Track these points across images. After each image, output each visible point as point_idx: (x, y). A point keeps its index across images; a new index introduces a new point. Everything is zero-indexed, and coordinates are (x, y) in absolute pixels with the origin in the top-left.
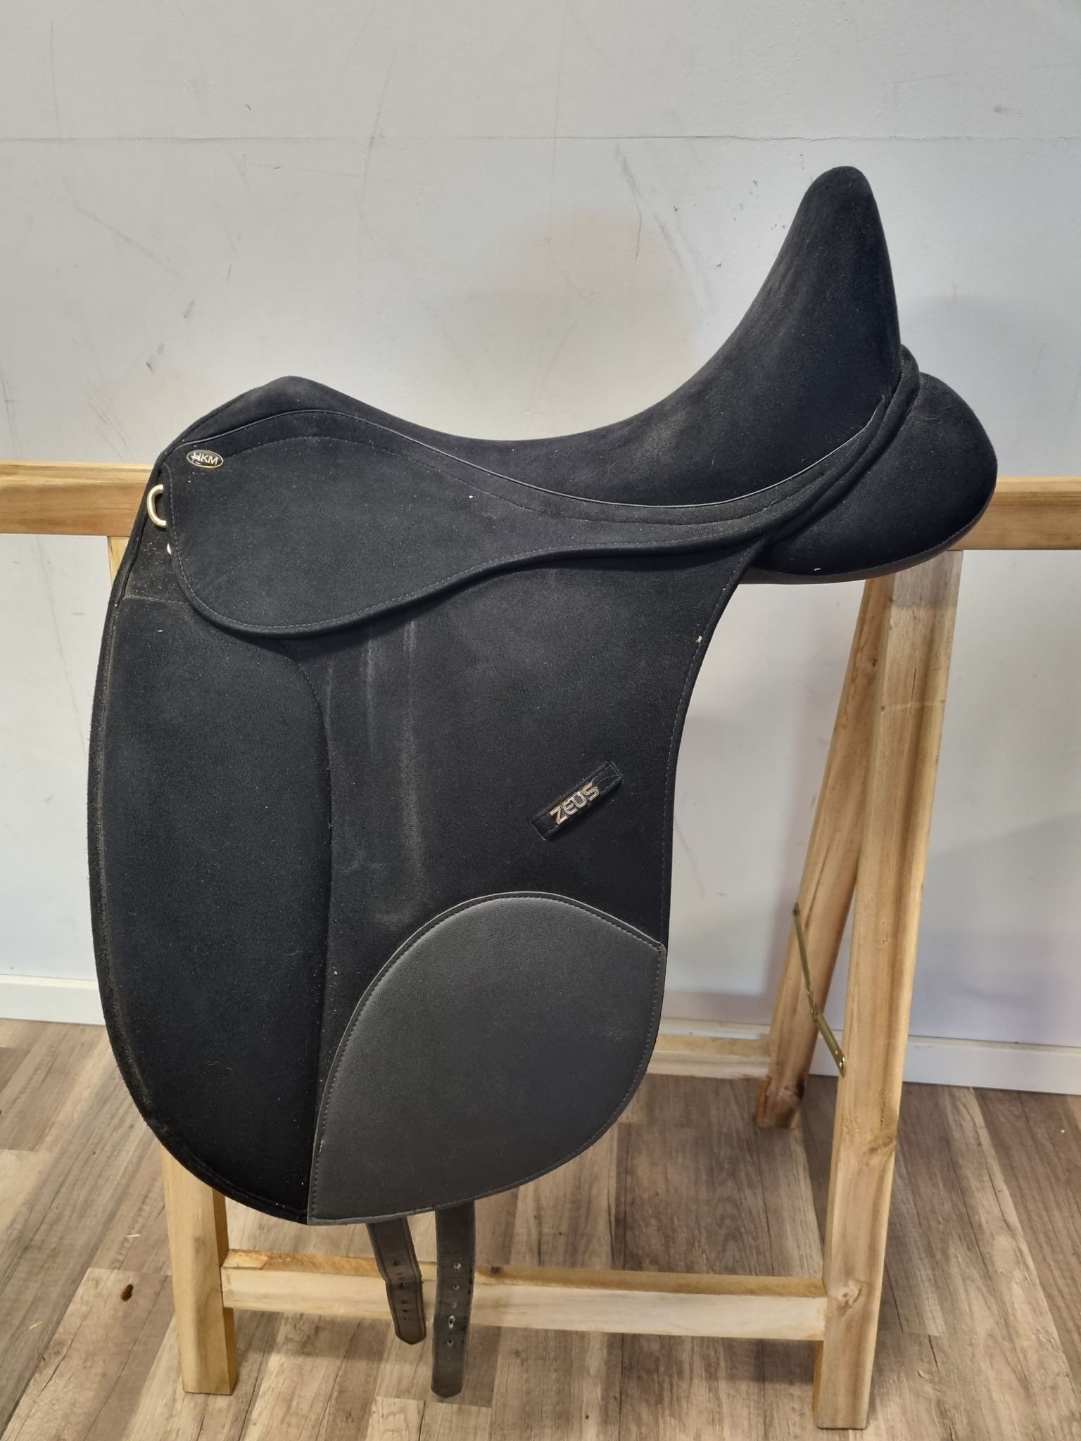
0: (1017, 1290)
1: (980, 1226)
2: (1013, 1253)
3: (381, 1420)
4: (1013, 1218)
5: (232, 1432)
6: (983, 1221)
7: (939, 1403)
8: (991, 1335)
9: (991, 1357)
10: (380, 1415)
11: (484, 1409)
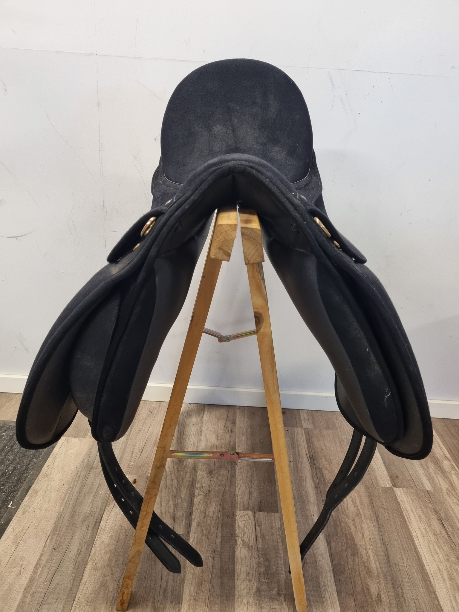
0: (454, 476)
1: (437, 458)
2: (450, 466)
3: (240, 518)
4: (448, 456)
5: (186, 522)
6: (438, 456)
7: (434, 509)
8: (448, 489)
9: (449, 496)
10: (239, 516)
11: (276, 514)
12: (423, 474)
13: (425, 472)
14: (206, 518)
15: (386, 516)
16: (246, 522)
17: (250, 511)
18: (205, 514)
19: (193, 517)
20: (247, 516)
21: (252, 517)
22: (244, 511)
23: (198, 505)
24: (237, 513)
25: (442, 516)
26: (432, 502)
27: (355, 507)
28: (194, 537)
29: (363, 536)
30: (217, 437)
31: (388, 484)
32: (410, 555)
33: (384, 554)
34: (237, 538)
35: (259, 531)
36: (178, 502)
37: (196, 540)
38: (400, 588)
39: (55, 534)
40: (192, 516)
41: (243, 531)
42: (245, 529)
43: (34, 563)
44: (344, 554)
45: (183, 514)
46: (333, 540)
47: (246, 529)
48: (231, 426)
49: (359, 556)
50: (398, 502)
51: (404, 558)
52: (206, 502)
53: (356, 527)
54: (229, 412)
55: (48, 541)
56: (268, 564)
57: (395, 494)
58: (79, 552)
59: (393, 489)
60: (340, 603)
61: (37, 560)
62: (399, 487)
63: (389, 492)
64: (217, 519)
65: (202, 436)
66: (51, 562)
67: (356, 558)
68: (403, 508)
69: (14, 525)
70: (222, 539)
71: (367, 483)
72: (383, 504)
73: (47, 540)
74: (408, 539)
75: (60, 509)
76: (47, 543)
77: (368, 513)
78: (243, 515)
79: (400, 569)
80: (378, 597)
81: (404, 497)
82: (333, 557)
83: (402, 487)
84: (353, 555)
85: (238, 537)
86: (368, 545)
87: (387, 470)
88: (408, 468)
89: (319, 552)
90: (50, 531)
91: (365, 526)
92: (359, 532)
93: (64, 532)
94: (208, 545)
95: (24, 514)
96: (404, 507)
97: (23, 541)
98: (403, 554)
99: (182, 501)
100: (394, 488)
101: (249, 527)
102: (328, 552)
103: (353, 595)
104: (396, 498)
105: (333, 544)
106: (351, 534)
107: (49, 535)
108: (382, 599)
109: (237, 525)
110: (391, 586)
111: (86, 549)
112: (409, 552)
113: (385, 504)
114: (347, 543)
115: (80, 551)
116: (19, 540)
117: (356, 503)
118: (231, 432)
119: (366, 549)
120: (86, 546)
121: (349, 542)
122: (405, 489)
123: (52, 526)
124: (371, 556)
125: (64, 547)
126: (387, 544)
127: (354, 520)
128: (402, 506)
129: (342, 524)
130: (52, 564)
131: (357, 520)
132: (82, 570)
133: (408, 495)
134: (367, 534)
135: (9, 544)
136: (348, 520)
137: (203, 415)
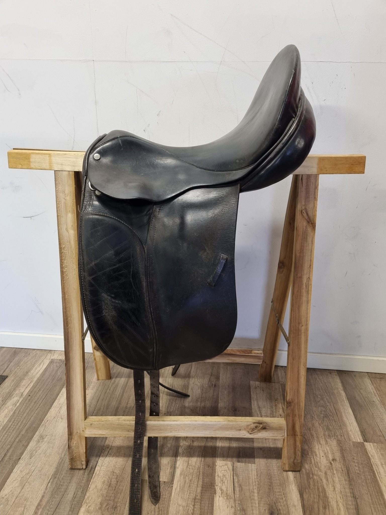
3: (220, 467)
5: (171, 471)
10: (219, 466)
11: (253, 465)
14: (189, 466)
15: (357, 470)
16: (225, 471)
17: (229, 461)
18: (188, 463)
19: (177, 465)
20: (226, 467)
21: (231, 468)
22: (224, 462)
23: (182, 455)
24: (217, 463)
27: (327, 460)
28: (177, 485)
29: (334, 489)
30: (202, 390)
31: (359, 438)
32: (379, 509)
33: (354, 507)
34: (216, 487)
35: (237, 480)
36: (164, 451)
37: (178, 488)
39: (56, 478)
40: (176, 465)
41: (222, 481)
43: (36, 504)
44: (316, 506)
45: (168, 463)
46: (306, 493)
47: (224, 479)
48: (215, 381)
49: (330, 508)
50: (369, 456)
51: (374, 513)
52: (189, 452)
53: (327, 480)
54: (214, 368)
55: (49, 484)
56: (244, 514)
57: (366, 449)
58: (75, 495)
59: (364, 444)
61: (39, 501)
62: (370, 442)
63: (361, 446)
64: (199, 468)
65: (189, 390)
66: (51, 503)
67: (327, 510)
68: (373, 463)
69: (21, 468)
70: (202, 488)
71: (339, 437)
72: (354, 459)
73: (49, 482)
74: (378, 494)
75: (62, 455)
76: (48, 485)
77: (340, 466)
78: (223, 465)
81: (374, 452)
82: (305, 509)
83: (372, 442)
84: (325, 508)
85: (217, 486)
86: (339, 498)
87: (358, 425)
88: (378, 424)
89: (292, 504)
90: (52, 474)
91: (337, 479)
92: (330, 485)
93: (64, 477)
94: (189, 493)
95: (31, 458)
96: (374, 462)
97: (28, 483)
98: (372, 508)
99: (168, 450)
100: (365, 443)
101: (228, 476)
102: (300, 504)
104: (367, 453)
105: (305, 496)
106: (323, 487)
107: (51, 478)
109: (216, 474)
111: (81, 493)
112: (378, 506)
113: (355, 458)
114: (319, 496)
115: (76, 494)
116: (25, 482)
117: (328, 457)
118: (215, 386)
119: (337, 502)
120: (81, 490)
121: (321, 494)
122: (375, 444)
123: (54, 470)
124: (342, 509)
125: (63, 490)
126: (357, 498)
127: (326, 473)
128: (372, 460)
129: (315, 477)
130: (51, 506)
131: (329, 473)
132: (77, 512)
133: (378, 450)
134: (338, 487)
135: (17, 485)
136: (320, 473)
137: (191, 370)
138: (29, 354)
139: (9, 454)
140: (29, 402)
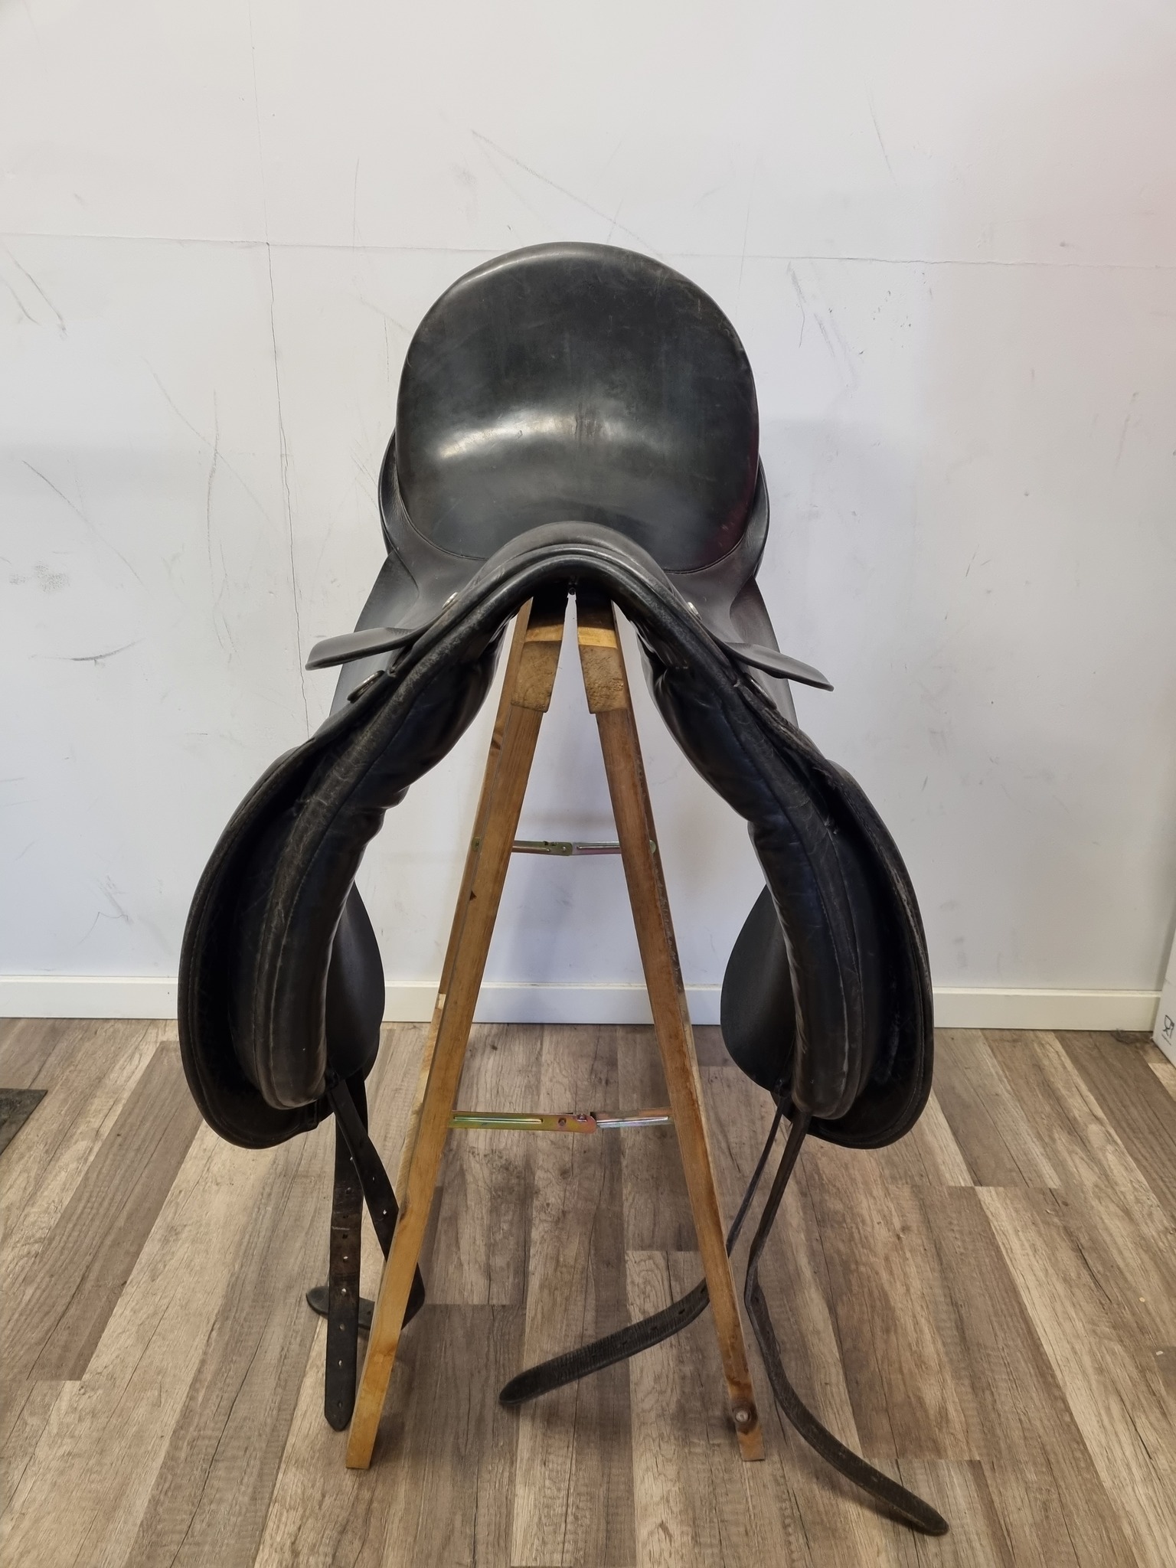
12: (1042, 1155)
13: (1045, 1151)
14: (559, 1268)
15: (959, 1247)
16: (650, 1273)
17: (657, 1250)
18: (558, 1261)
19: (531, 1268)
20: (651, 1262)
21: (662, 1263)
22: (643, 1252)
23: (540, 1243)
24: (628, 1256)
25: (1083, 1241)
26: (1061, 1214)
28: (536, 1310)
29: (908, 1290)
30: (574, 1096)
31: (963, 1179)
32: (1011, 1324)
33: (953, 1324)
34: (631, 1308)
35: (678, 1290)
36: (495, 1240)
37: (539, 1316)
38: (987, 1393)
39: (227, 1318)
40: (528, 1268)
41: (644, 1293)
42: (647, 1290)
43: (189, 1380)
44: (866, 1328)
45: (508, 1264)
46: (843, 1304)
47: (648, 1288)
48: (605, 1071)
49: (900, 1331)
50: (987, 1217)
51: (998, 1333)
52: (557, 1237)
53: (891, 1273)
54: (600, 1040)
55: (214, 1333)
56: (700, 1357)
57: (979, 1201)
58: (284, 1353)
59: (974, 1189)
60: (859, 1429)
61: (193, 1372)
62: (987, 1185)
63: (967, 1196)
64: (584, 1270)
65: (542, 1097)
66: (225, 1375)
67: (893, 1337)
68: (996, 1229)
69: (134, 1304)
70: (597, 1311)
71: (917, 1178)
72: (951, 1223)
73: (212, 1330)
74: (1007, 1293)
75: (234, 1266)
76: (211, 1336)
77: (920, 1242)
78: (642, 1260)
79: (989, 1355)
80: (940, 1413)
81: (999, 1206)
82: (842, 1337)
83: (993, 1185)
84: (887, 1331)
85: (632, 1304)
86: (919, 1308)
87: (960, 1150)
88: (1007, 1144)
89: (811, 1328)
90: (216, 1311)
91: (912, 1270)
92: (898, 1284)
93: (248, 1314)
94: (567, 1325)
95: (153, 1281)
96: (998, 1228)
97: (159, 1334)
98: (995, 1324)
99: (505, 1237)
100: (976, 1188)
101: (657, 1283)
102: (831, 1327)
103: (887, 1410)
104: (982, 1208)
105: (841, 1311)
106: (883, 1289)
107: (215, 1321)
108: (950, 1417)
109: (629, 1281)
110: (969, 1390)
111: (300, 1345)
112: (1009, 1319)
113: (955, 1222)
114: (873, 1307)
115: (286, 1349)
116: (150, 1334)
117: (892, 1224)
118: (607, 1083)
119: (914, 1317)
120: (298, 1339)
121: (878, 1303)
122: (1001, 1189)
123: (220, 1302)
124: (926, 1330)
125: (250, 1343)
126: (961, 1305)
127: (887, 1259)
128: (994, 1224)
129: (862, 1269)
130: (228, 1380)
131: (895, 1258)
132: (296, 1388)
133: (1008, 1202)
134: (916, 1285)
135: (129, 1342)
136: (872, 1259)
137: (541, 1049)
138: (96, 1033)
139: (93, 1276)
140: (120, 1149)
